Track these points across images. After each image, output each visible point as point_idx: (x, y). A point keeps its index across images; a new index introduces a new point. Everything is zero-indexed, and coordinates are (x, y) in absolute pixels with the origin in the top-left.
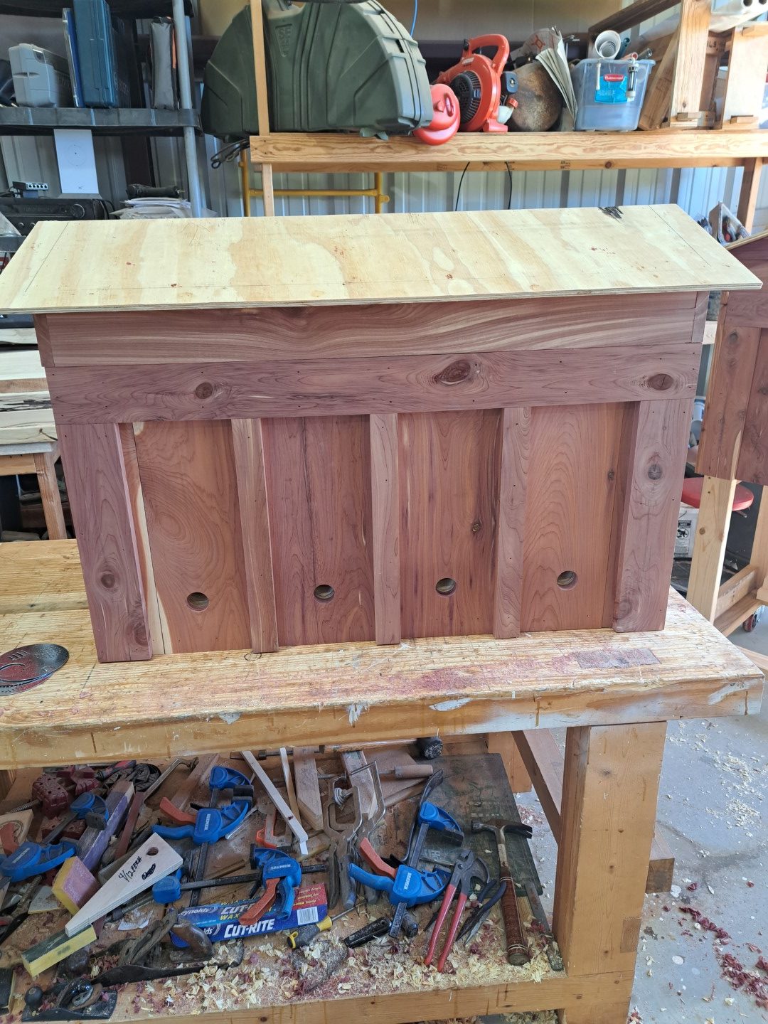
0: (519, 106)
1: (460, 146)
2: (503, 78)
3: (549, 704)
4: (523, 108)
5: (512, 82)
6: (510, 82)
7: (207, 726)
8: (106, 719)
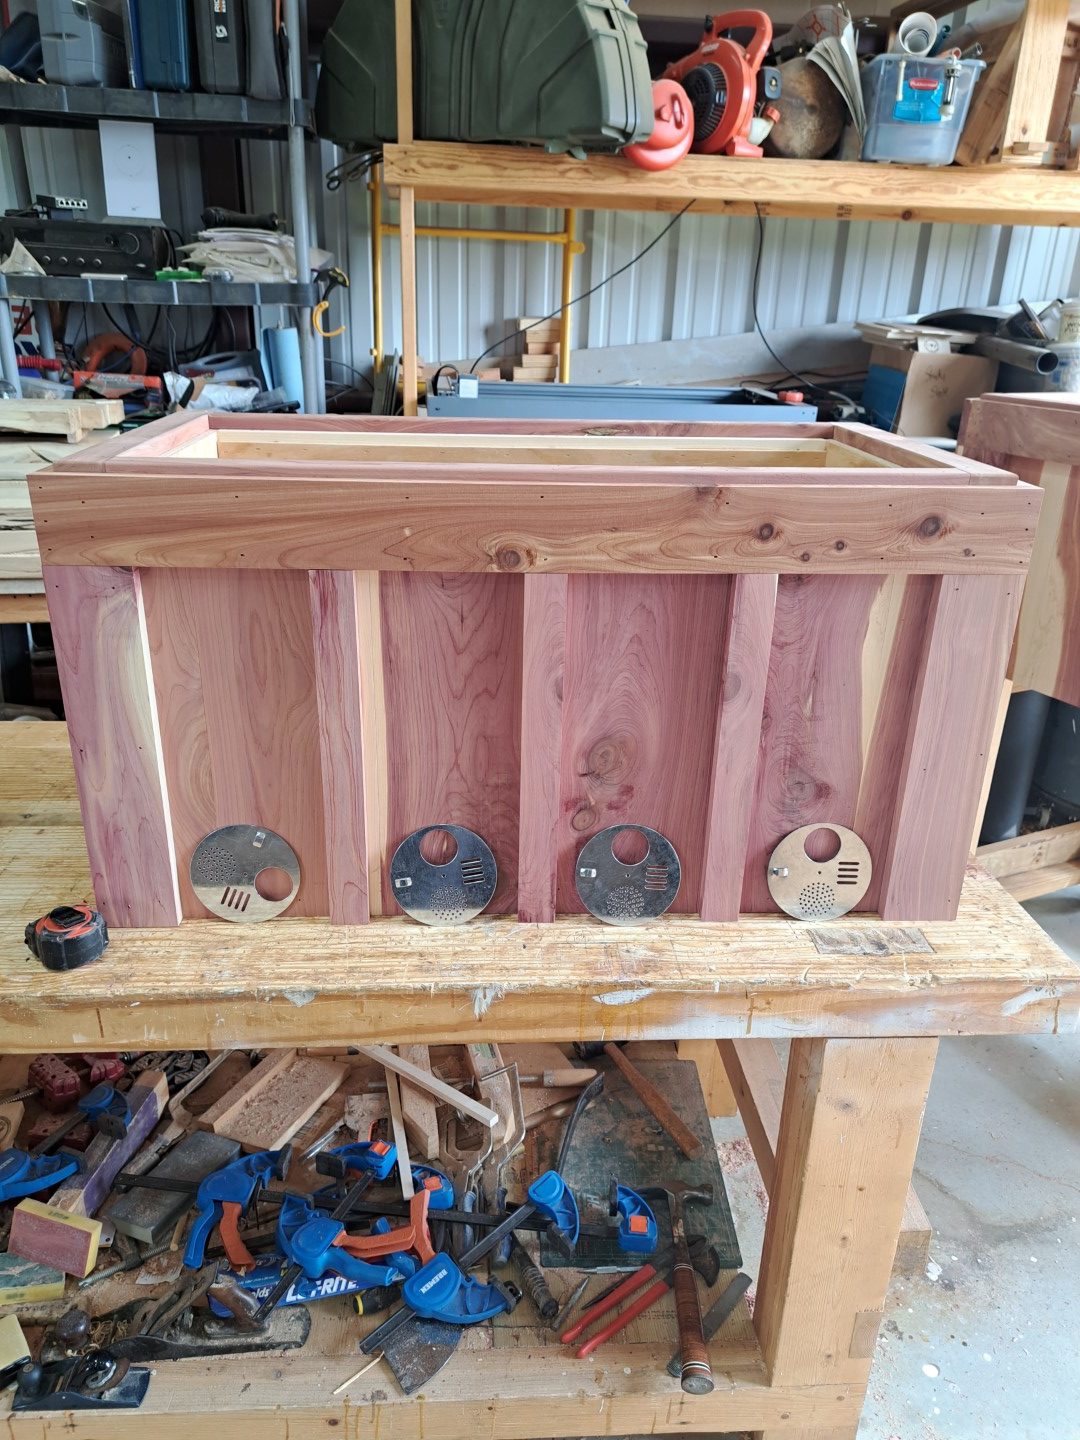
0: (782, 120)
1: (690, 175)
2: (760, 76)
3: (768, 1003)
4: (788, 123)
5: (774, 83)
6: (771, 83)
7: (266, 1010)
8: (120, 990)
